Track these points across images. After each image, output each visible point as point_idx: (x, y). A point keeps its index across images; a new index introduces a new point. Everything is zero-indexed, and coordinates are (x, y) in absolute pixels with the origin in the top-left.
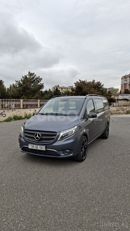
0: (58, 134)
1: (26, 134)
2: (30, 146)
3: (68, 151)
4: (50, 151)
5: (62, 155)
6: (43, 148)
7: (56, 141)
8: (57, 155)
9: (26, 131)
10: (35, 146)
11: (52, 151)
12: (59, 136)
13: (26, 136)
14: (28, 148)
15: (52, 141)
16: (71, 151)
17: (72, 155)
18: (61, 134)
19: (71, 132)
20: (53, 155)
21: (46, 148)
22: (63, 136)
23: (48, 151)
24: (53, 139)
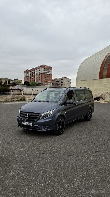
0: (40, 114)
1: (21, 115)
2: (23, 123)
3: (47, 126)
4: (35, 126)
5: (43, 129)
6: (30, 124)
7: (39, 119)
8: (40, 130)
9: (21, 113)
10: (26, 122)
11: (36, 126)
12: (41, 116)
13: (21, 116)
14: (21, 124)
15: (36, 119)
16: (49, 127)
17: (50, 129)
18: (43, 115)
19: (50, 114)
20: (37, 129)
21: (33, 124)
22: (44, 116)
23: (34, 126)
24: (37, 118)
